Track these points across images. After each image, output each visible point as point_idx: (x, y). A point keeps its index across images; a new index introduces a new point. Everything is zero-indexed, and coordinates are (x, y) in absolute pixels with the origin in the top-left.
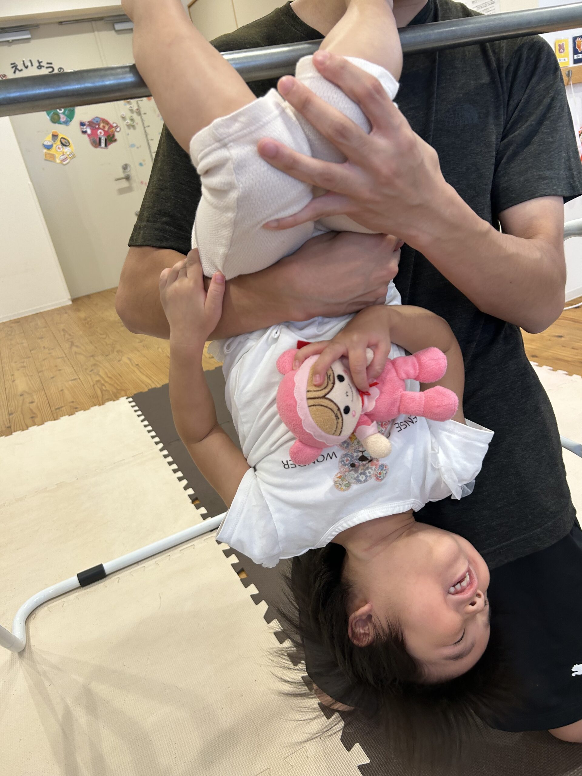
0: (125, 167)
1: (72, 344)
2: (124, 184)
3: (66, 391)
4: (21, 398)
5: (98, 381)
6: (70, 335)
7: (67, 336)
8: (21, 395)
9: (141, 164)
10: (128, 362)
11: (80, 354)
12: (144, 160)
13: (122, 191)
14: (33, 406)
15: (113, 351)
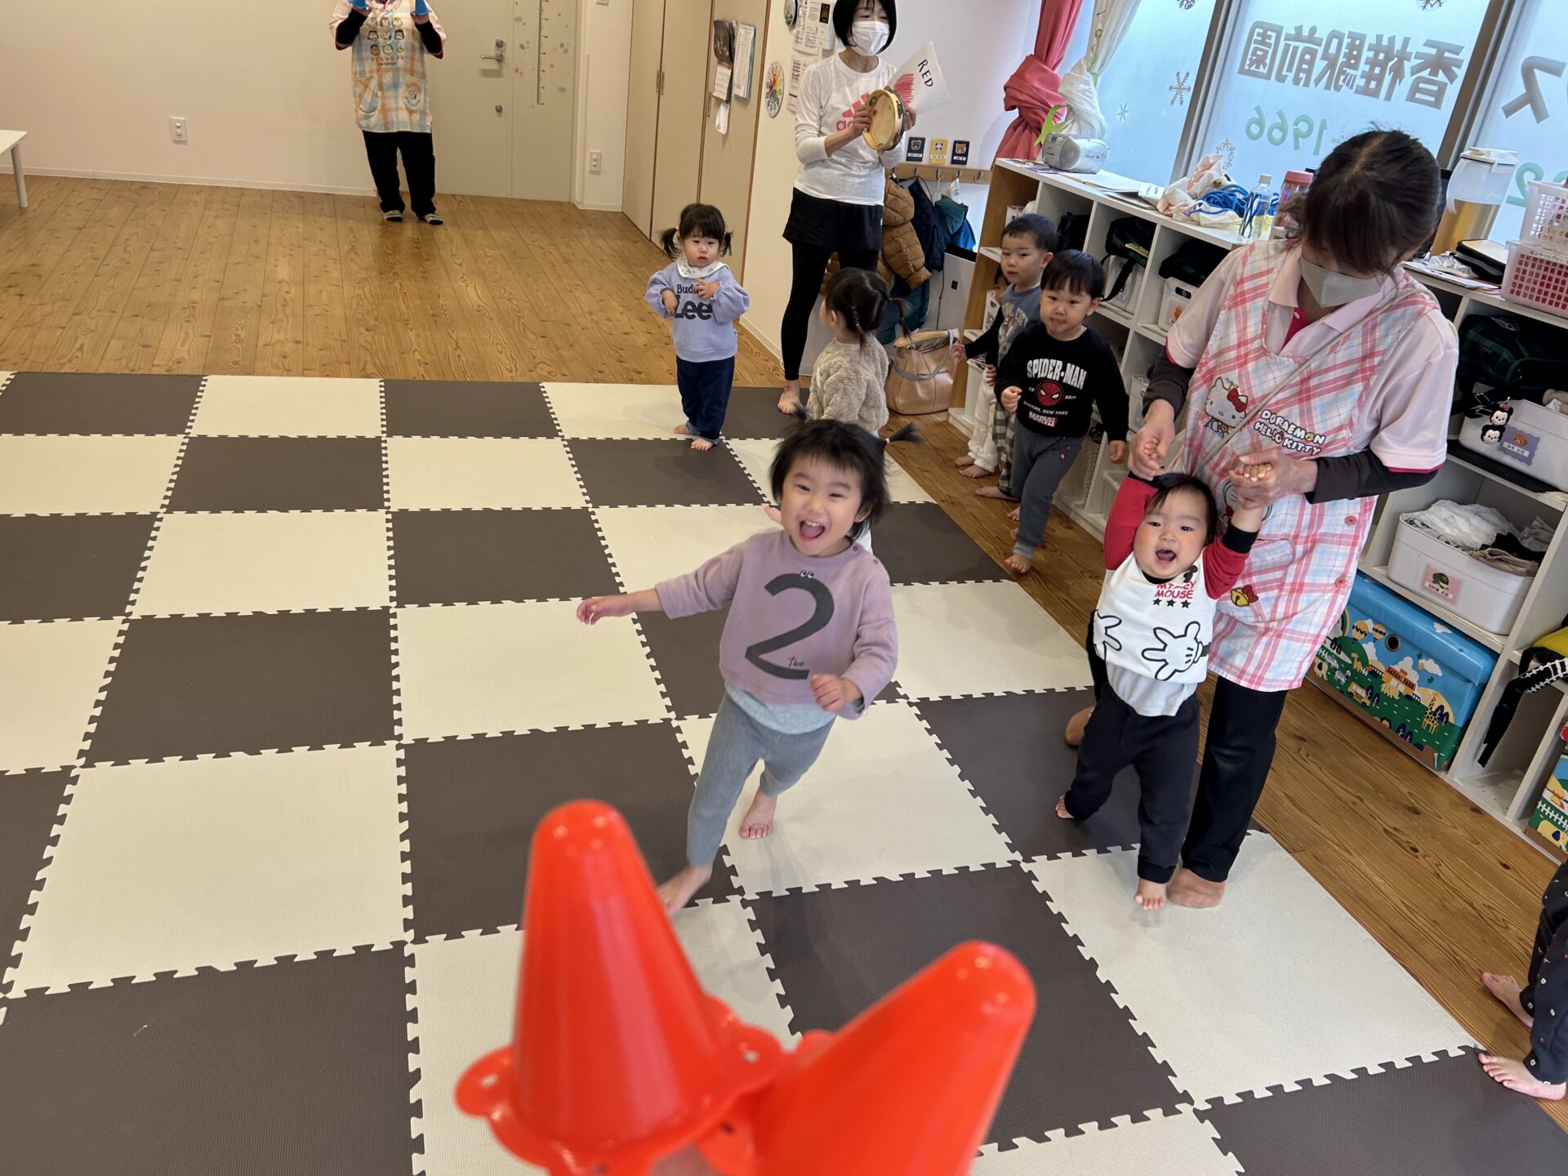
0: (500, 45)
1: (353, 248)
2: (493, 65)
3: (324, 294)
4: (278, 285)
5: (360, 295)
6: (355, 237)
7: (351, 237)
8: (280, 282)
9: (522, 47)
10: (398, 286)
11: (356, 262)
12: (528, 43)
13: (486, 73)
14: (288, 296)
15: (390, 272)
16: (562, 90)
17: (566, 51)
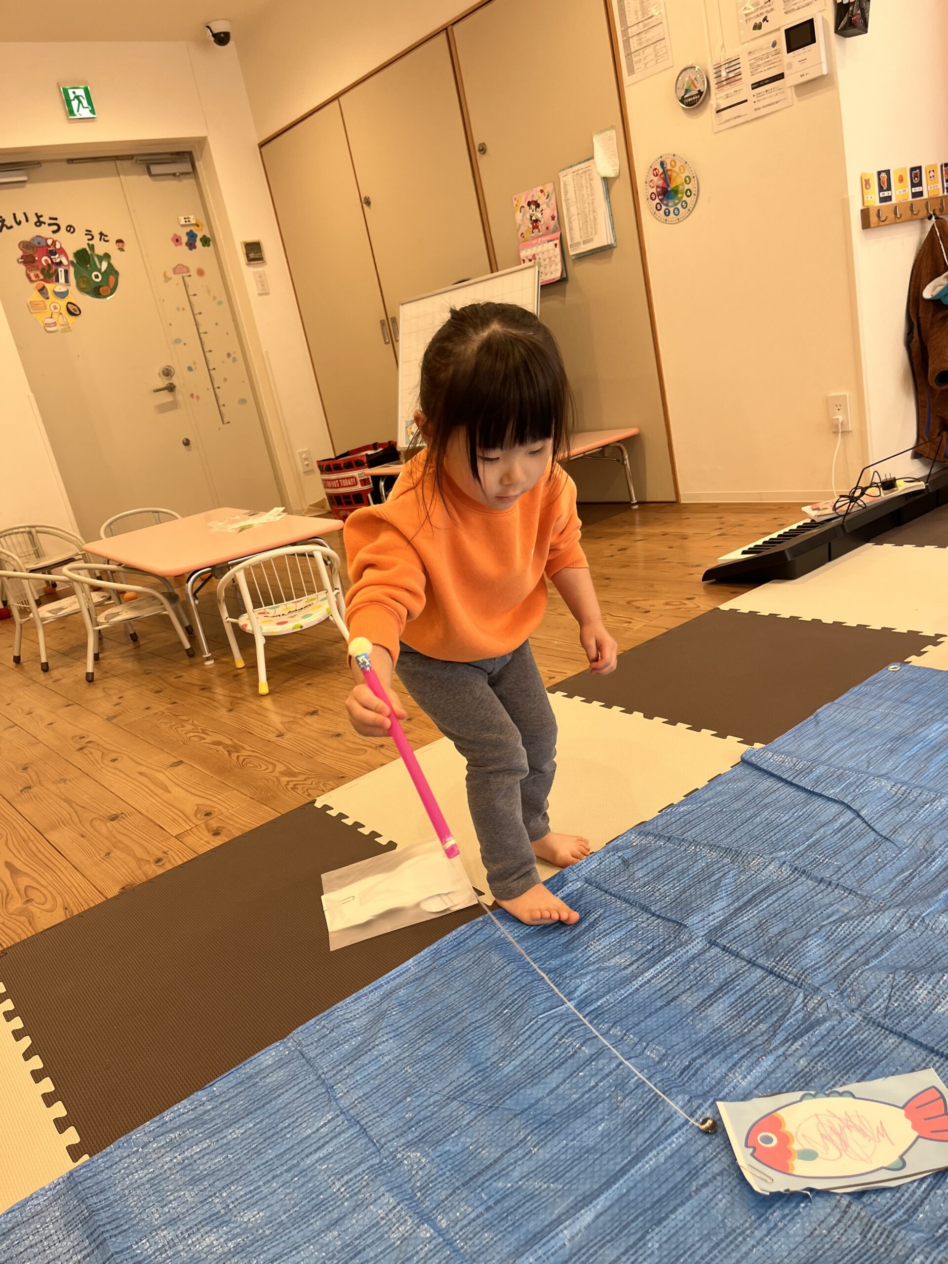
0: (166, 373)
2: (165, 397)
9: (190, 369)
12: (194, 363)
13: (162, 408)
16: (243, 401)
17: (234, 360)
